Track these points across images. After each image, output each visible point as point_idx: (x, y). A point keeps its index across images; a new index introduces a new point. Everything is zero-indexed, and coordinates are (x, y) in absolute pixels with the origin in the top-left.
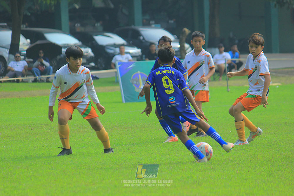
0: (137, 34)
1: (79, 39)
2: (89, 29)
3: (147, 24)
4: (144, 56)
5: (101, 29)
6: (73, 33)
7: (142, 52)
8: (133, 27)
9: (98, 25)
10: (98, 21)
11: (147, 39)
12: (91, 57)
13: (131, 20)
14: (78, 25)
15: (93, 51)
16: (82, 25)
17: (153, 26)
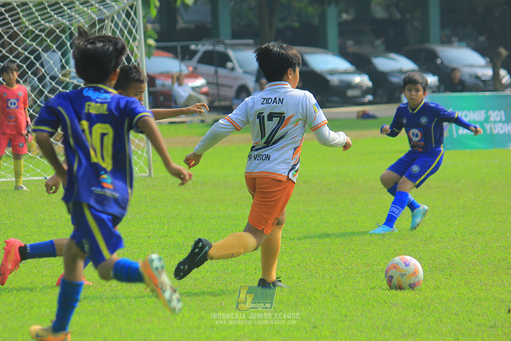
0: (433, 55)
1: (352, 63)
2: (365, 49)
3: (446, 41)
4: (442, 88)
5: (382, 48)
6: (343, 54)
7: (439, 80)
8: (427, 46)
9: (378, 42)
10: (378, 37)
11: (446, 63)
12: (368, 88)
13: (425, 37)
14: (350, 43)
15: (371, 79)
16: (357, 43)
17: (456, 44)
